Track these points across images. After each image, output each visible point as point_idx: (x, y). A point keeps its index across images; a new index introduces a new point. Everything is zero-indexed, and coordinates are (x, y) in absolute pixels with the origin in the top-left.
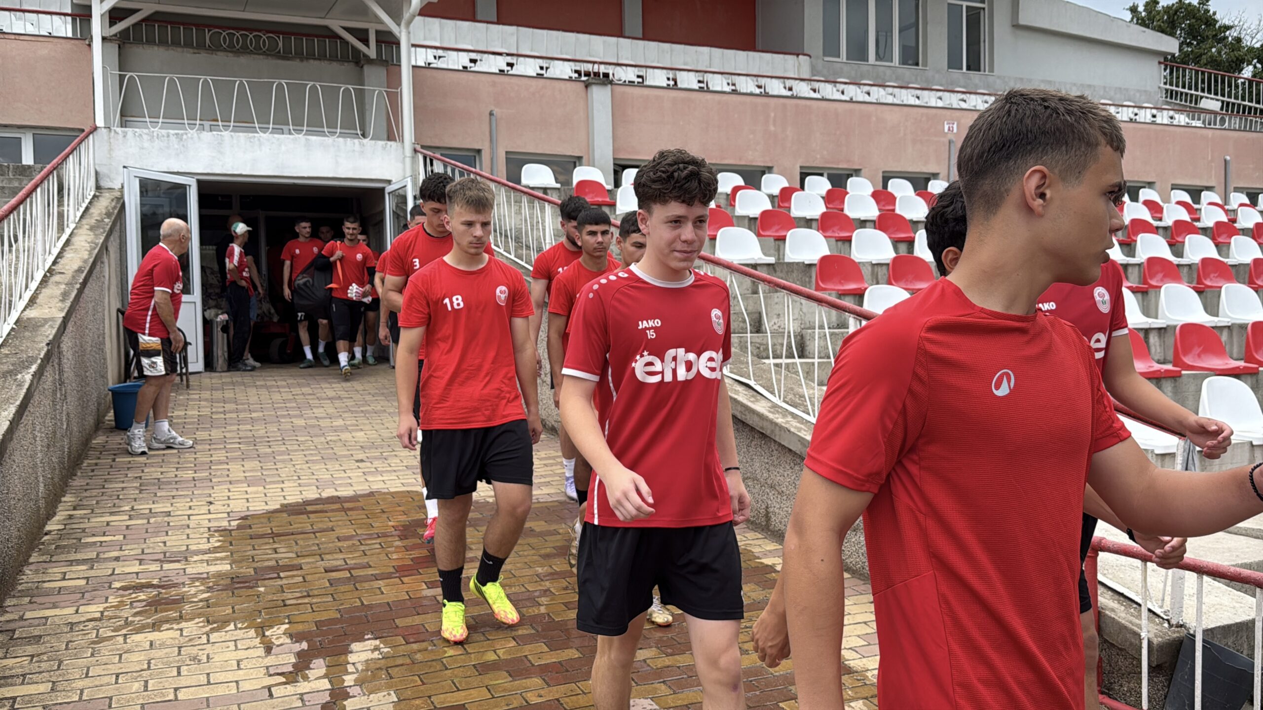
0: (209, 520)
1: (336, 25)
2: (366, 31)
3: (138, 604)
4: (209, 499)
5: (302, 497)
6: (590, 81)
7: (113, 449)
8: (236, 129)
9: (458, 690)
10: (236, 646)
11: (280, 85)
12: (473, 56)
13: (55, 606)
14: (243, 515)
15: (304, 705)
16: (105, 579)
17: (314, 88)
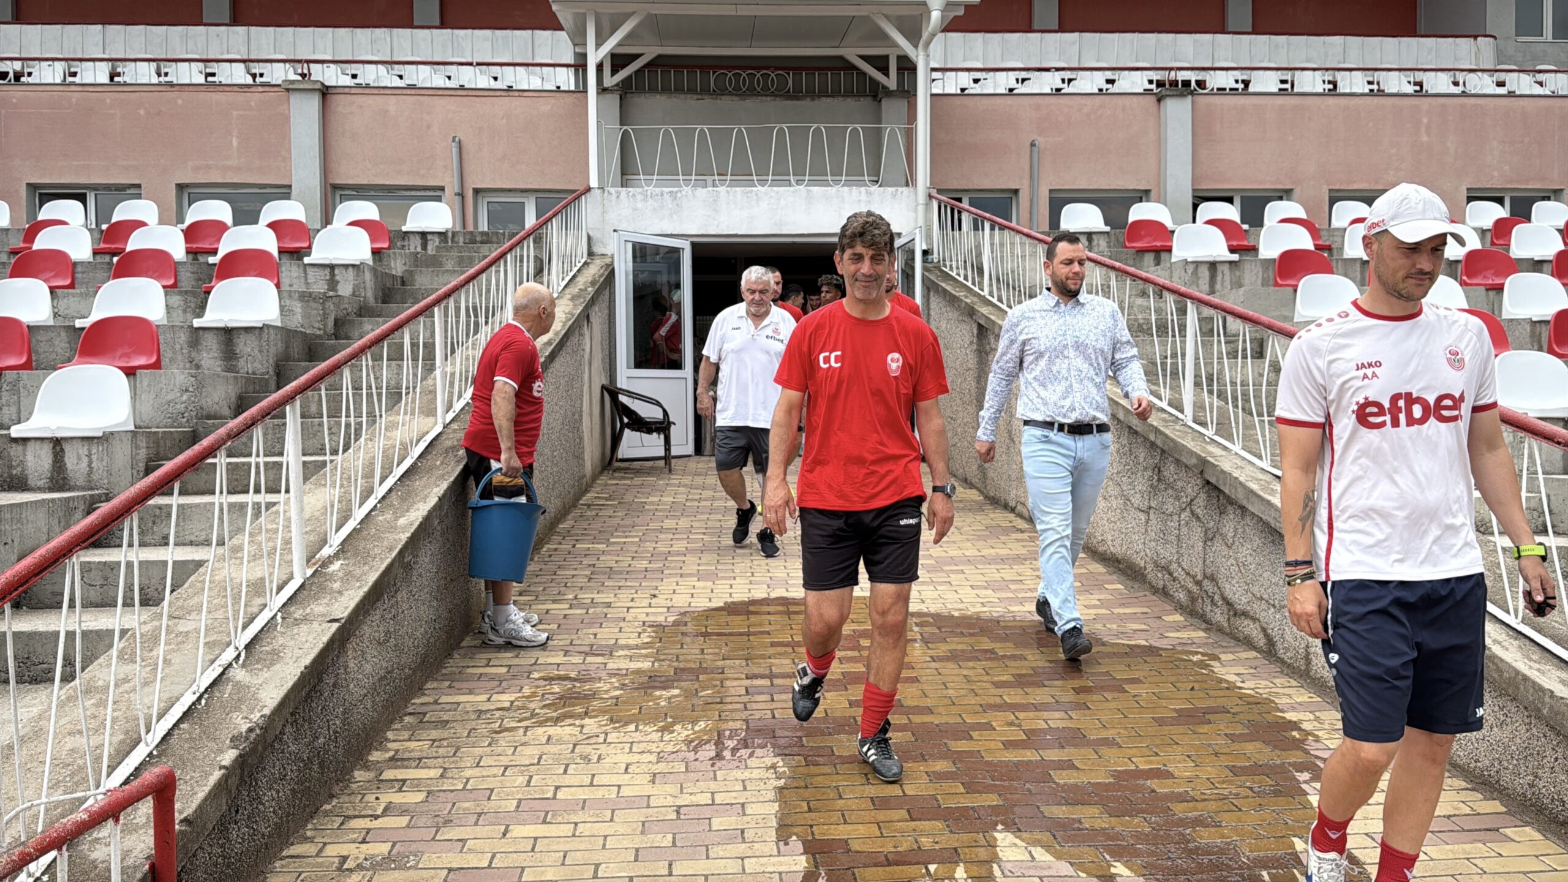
0: (647, 614)
1: (851, 54)
2: (886, 58)
3: (550, 696)
4: (653, 592)
5: (750, 595)
6: (1164, 93)
7: (577, 535)
8: (734, 184)
9: (845, 822)
10: (631, 748)
11: (781, 130)
12: (1024, 75)
13: (471, 692)
14: (682, 611)
15: (678, 818)
16: (526, 669)
17: (818, 131)
